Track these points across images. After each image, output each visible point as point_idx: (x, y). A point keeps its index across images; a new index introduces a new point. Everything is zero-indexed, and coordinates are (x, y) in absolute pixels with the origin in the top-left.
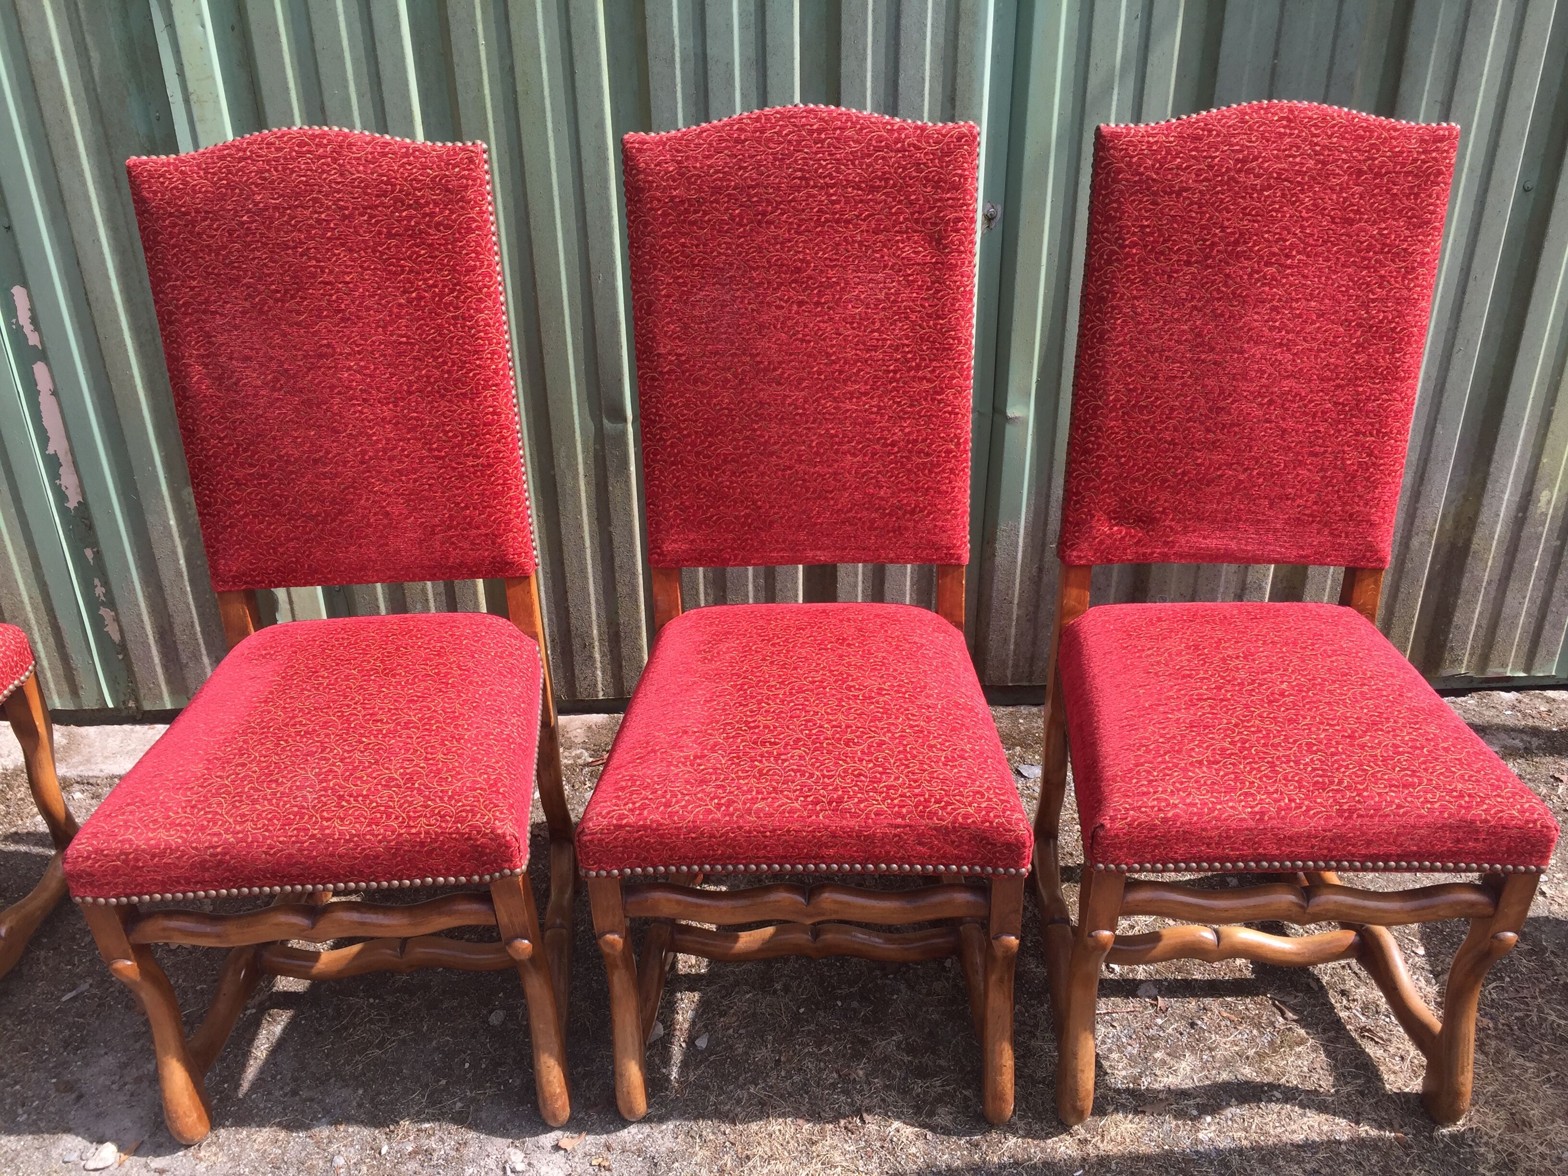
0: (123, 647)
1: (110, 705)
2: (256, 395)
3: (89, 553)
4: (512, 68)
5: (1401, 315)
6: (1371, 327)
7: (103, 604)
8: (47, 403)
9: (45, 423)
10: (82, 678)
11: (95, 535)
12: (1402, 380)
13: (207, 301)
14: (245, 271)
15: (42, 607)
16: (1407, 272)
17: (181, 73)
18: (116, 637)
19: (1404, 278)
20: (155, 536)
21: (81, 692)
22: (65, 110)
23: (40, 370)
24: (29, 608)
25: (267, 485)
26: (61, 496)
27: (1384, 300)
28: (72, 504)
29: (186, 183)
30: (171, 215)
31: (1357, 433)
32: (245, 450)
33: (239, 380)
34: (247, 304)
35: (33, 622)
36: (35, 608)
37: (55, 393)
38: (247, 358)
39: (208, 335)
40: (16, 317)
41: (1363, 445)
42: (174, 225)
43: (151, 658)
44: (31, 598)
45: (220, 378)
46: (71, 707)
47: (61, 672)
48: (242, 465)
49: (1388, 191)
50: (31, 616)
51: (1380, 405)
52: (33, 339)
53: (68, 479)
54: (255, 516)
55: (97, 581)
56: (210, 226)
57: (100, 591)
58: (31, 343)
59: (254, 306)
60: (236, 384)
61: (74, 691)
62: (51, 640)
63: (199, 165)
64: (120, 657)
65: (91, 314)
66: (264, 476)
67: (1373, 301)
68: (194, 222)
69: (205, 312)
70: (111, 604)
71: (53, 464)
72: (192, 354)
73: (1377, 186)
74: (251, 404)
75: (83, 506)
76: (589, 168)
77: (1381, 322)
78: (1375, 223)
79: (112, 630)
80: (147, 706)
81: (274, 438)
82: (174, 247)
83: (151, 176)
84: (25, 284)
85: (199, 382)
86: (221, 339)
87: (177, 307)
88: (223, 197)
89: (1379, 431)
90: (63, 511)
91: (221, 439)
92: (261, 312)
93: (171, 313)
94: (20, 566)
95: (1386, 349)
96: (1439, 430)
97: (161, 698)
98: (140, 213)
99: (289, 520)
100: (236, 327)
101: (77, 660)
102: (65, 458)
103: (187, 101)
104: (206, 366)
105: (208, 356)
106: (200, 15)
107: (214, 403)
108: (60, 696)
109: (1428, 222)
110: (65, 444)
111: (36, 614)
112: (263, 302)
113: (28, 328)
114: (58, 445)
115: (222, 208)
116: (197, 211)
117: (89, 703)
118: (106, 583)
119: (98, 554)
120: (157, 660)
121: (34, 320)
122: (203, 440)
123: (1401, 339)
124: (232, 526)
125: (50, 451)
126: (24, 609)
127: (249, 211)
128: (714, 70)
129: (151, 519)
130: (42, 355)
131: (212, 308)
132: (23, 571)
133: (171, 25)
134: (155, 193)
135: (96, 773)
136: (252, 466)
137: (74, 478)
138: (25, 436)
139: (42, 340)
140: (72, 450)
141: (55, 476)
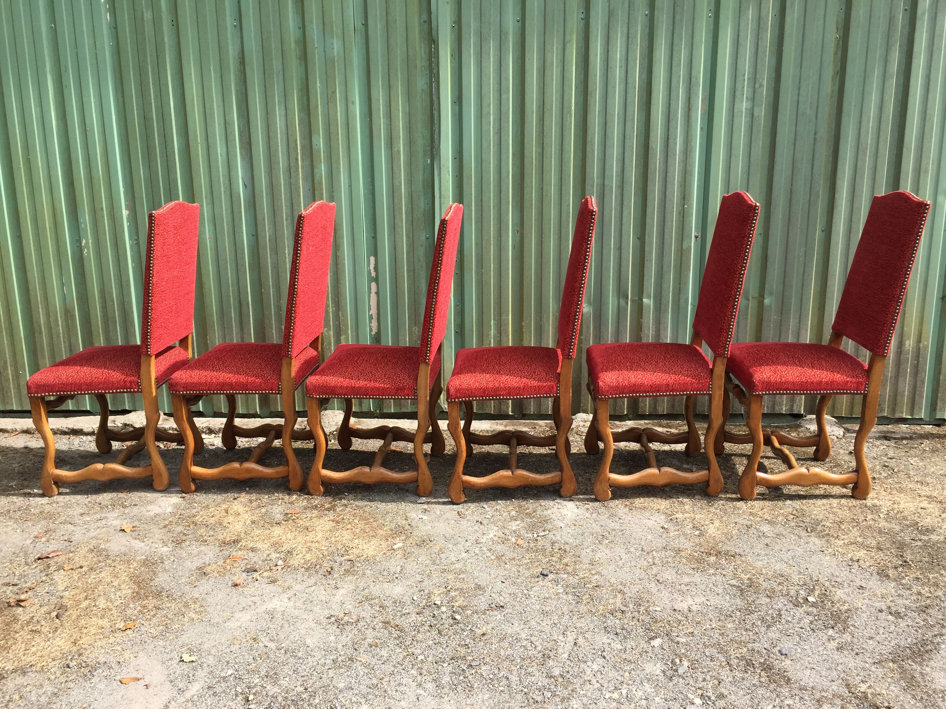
1: (373, 411)
4: (542, 188)
8: (373, 297)
9: (371, 304)
17: (440, 189)
21: (363, 405)
22: (401, 200)
23: (373, 285)
26: (371, 330)
28: (373, 333)
37: (377, 293)
40: (370, 267)
46: (358, 411)
52: (374, 274)
53: (374, 324)
58: (373, 276)
61: (361, 405)
65: (396, 265)
71: (371, 317)
75: (378, 334)
76: (563, 219)
80: (385, 411)
84: (376, 256)
90: (371, 335)
97: (391, 408)
102: (375, 316)
103: (440, 197)
106: (449, 172)
108: (355, 407)
110: (376, 311)
113: (372, 270)
114: (373, 311)
117: (365, 409)
121: (376, 269)
125: (371, 314)
128: (607, 189)
129: (401, 338)
130: (376, 280)
133: (440, 175)
137: (376, 324)
138: (365, 307)
139: (377, 275)
140: (378, 314)
141: (370, 322)
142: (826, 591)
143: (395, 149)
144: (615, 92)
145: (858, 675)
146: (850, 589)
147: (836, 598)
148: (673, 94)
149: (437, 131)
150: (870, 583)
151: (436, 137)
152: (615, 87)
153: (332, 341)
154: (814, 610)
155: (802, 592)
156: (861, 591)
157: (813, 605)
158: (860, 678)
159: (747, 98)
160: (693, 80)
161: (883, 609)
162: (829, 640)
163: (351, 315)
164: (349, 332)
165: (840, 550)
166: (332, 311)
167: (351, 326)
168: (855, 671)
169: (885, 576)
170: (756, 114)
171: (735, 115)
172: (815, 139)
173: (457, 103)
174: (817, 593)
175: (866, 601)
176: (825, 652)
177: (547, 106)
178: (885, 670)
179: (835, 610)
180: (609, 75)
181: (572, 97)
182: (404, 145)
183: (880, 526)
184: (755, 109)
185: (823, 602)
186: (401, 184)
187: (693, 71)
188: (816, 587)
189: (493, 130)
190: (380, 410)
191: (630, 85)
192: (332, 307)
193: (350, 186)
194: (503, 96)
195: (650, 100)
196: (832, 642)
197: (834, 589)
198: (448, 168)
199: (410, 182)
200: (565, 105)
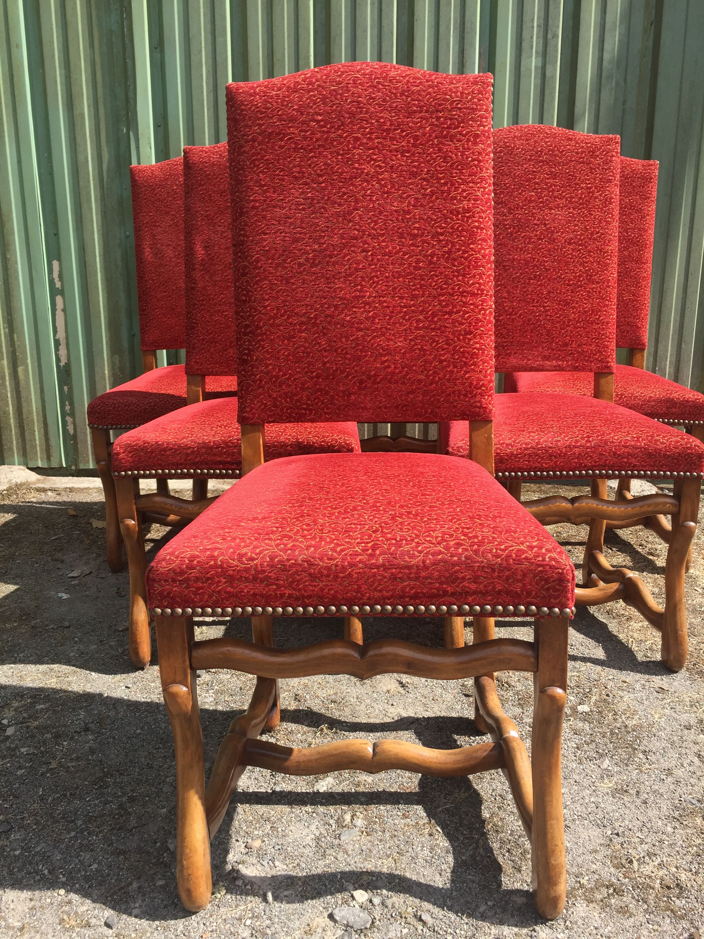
0: (75, 437)
1: (64, 466)
2: (170, 261)
3: (66, 388)
5: (641, 235)
6: (629, 239)
7: (68, 415)
8: (60, 315)
9: (57, 325)
10: (53, 450)
11: (71, 379)
12: (645, 263)
13: (155, 222)
14: (172, 209)
15: (41, 413)
16: (642, 218)
18: (71, 432)
19: (641, 220)
20: (97, 378)
21: (52, 458)
23: (59, 299)
24: (35, 414)
25: (170, 300)
26: (58, 360)
27: (633, 229)
28: (62, 364)
29: (153, 174)
30: (146, 186)
31: (627, 285)
32: (163, 285)
33: (164, 254)
34: (171, 222)
35: (35, 420)
36: (38, 414)
37: (64, 310)
38: (169, 245)
39: (154, 236)
40: (52, 274)
41: (630, 291)
42: (146, 190)
43: (87, 441)
44: (37, 408)
45: (156, 254)
46: (46, 466)
47: (44, 448)
48: (161, 292)
49: (631, 184)
50: (35, 417)
51: (636, 274)
52: (58, 285)
53: (63, 351)
54: (163, 315)
55: (67, 403)
56: (160, 191)
57: (68, 408)
58: (57, 286)
59: (174, 223)
60: (163, 256)
61: (49, 458)
62: (42, 430)
63: (159, 168)
64: (72, 442)
65: (86, 272)
66: (169, 297)
67: (629, 229)
68: (154, 190)
69: (154, 226)
70: (72, 414)
71: (57, 343)
72: (147, 243)
73: (626, 182)
74: (167, 265)
75: (68, 365)
77: (633, 238)
78: (627, 197)
79: (71, 429)
80: (82, 467)
81: (175, 280)
82: (145, 199)
83: (140, 171)
84: (59, 260)
85: (148, 255)
86: (159, 237)
87: (143, 224)
88: (167, 180)
89: (637, 285)
90: (59, 366)
91: (153, 280)
92: (177, 226)
93: (140, 227)
94: (35, 392)
95: (636, 249)
96: (683, 346)
97: (88, 462)
98: (133, 186)
99: (177, 317)
100: (166, 232)
101: (53, 442)
102: (63, 341)
104: (151, 248)
105: (153, 245)
106: (150, 144)
107: (153, 265)
108: (42, 461)
109: (649, 198)
110: (64, 335)
111: (38, 417)
112: (178, 222)
113: (56, 279)
114: (61, 335)
115: (166, 184)
116: (156, 185)
117: (54, 464)
118: (72, 404)
119: (70, 389)
120: (89, 442)
121: (60, 277)
122: (146, 281)
123: (642, 246)
124: (153, 319)
125: (57, 338)
126: (32, 413)
127: (177, 185)
129: (97, 369)
130: (62, 292)
131: (157, 224)
132: (35, 394)
133: (138, 147)
134: (140, 178)
135: (58, 486)
136: (165, 292)
137: (66, 351)
138: (48, 328)
139: (62, 286)
140: (67, 338)
141: (57, 349)
142: (608, 695)
143: (76, 112)
144: (366, 38)
145: (642, 842)
146: (643, 694)
147: (621, 707)
148: (442, 44)
149: (131, 87)
150: (676, 683)
151: (131, 95)
152: (365, 31)
153: (7, 374)
154: (587, 726)
155: (572, 698)
156: (660, 696)
157: (586, 717)
158: (645, 847)
159: (537, 53)
160: (467, 25)
161: (692, 723)
162: (602, 777)
163: (30, 339)
164: (29, 361)
165: (636, 635)
166: (5, 333)
167: (32, 355)
168: (639, 834)
169: (697, 673)
170: (548, 74)
171: (522, 74)
172: (624, 110)
173: (159, 49)
174: (594, 698)
175: (667, 711)
176: (592, 800)
177: (277, 56)
178: (689, 831)
179: (618, 725)
180: (358, 15)
181: (309, 43)
182: (89, 107)
183: (694, 602)
184: (547, 67)
185: (600, 712)
186: (87, 161)
187: (467, 13)
188: (594, 690)
189: (207, 86)
190: (76, 465)
191: (385, 29)
192: (4, 328)
193: (19, 162)
194: (217, 40)
195: (413, 52)
196: (606, 780)
197: (620, 693)
198: (149, 138)
199: (99, 157)
200: (301, 55)
